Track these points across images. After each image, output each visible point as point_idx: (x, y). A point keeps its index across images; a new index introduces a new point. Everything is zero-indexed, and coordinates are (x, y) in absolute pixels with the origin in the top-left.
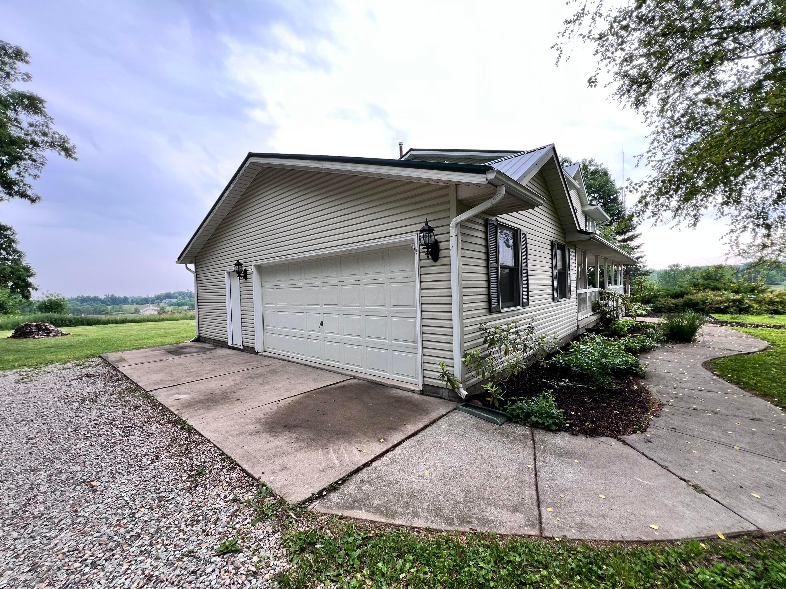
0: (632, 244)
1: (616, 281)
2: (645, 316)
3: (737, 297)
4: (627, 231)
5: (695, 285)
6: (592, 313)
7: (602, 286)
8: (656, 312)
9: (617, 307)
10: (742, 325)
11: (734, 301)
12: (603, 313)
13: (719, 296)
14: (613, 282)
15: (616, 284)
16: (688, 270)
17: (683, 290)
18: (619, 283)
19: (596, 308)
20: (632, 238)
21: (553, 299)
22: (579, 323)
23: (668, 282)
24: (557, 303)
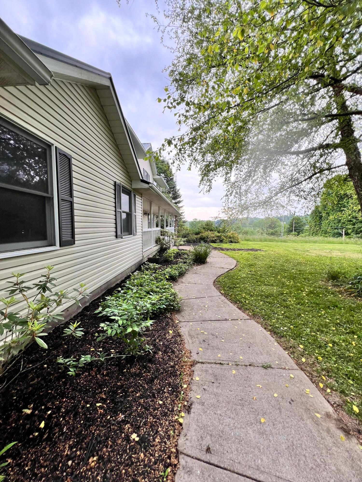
0: (180, 205)
1: (170, 224)
2: (184, 245)
3: (219, 235)
4: (177, 198)
5: (204, 228)
6: (156, 245)
7: (162, 227)
8: (189, 242)
9: (170, 240)
10: (222, 249)
11: (218, 237)
12: (162, 244)
13: (213, 234)
14: (169, 225)
15: (170, 227)
16: (199, 222)
17: (199, 230)
18: (172, 226)
19: (158, 241)
20: (179, 202)
21: (116, 236)
22: (143, 254)
23: (193, 227)
24: (122, 240)
